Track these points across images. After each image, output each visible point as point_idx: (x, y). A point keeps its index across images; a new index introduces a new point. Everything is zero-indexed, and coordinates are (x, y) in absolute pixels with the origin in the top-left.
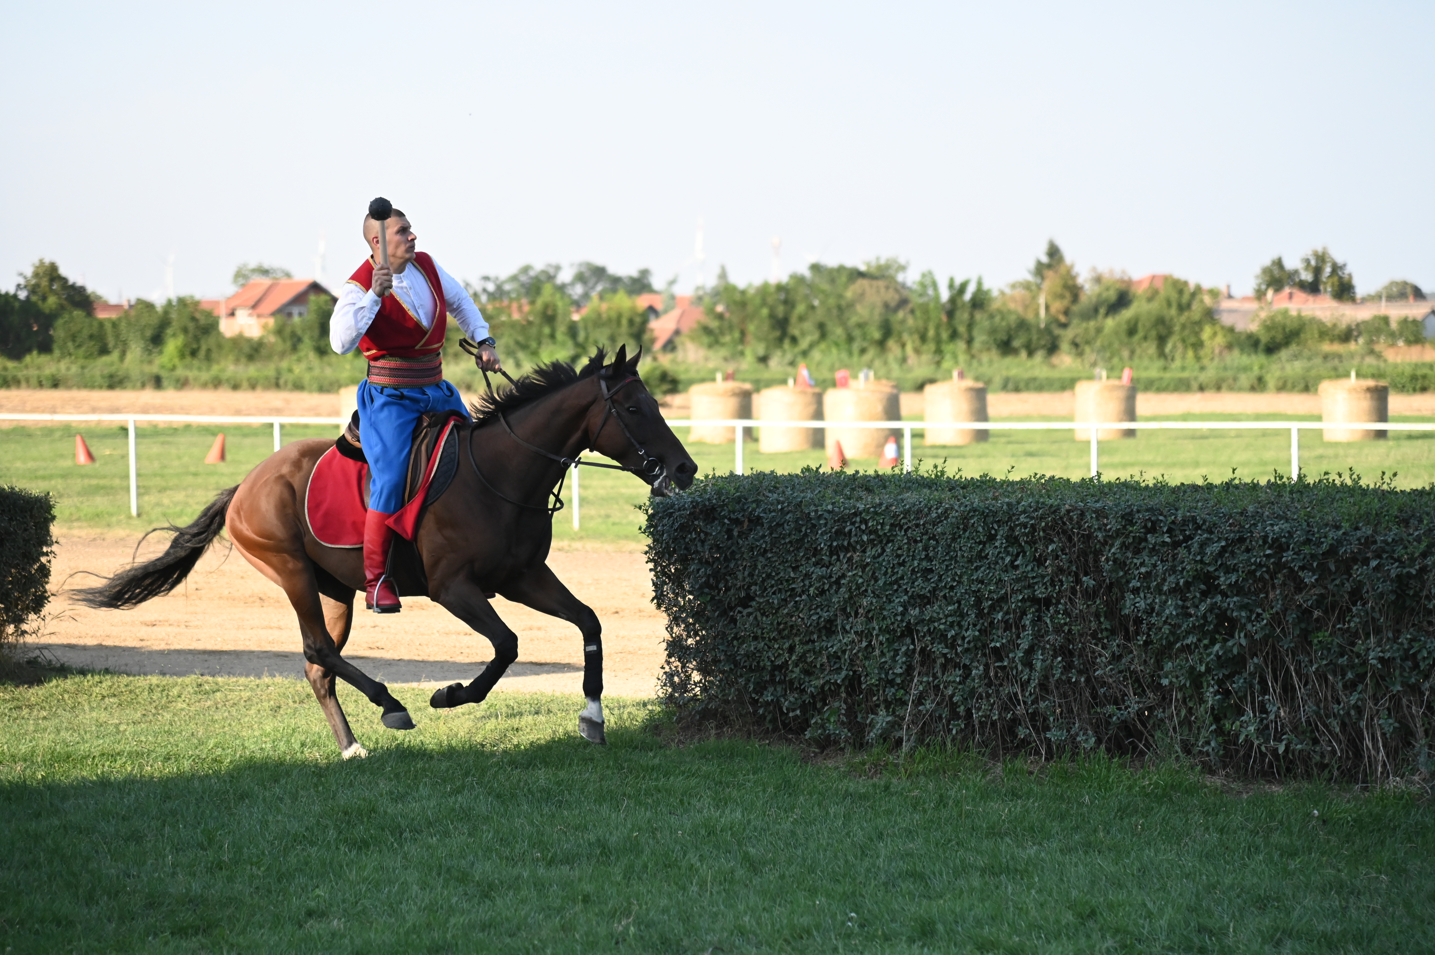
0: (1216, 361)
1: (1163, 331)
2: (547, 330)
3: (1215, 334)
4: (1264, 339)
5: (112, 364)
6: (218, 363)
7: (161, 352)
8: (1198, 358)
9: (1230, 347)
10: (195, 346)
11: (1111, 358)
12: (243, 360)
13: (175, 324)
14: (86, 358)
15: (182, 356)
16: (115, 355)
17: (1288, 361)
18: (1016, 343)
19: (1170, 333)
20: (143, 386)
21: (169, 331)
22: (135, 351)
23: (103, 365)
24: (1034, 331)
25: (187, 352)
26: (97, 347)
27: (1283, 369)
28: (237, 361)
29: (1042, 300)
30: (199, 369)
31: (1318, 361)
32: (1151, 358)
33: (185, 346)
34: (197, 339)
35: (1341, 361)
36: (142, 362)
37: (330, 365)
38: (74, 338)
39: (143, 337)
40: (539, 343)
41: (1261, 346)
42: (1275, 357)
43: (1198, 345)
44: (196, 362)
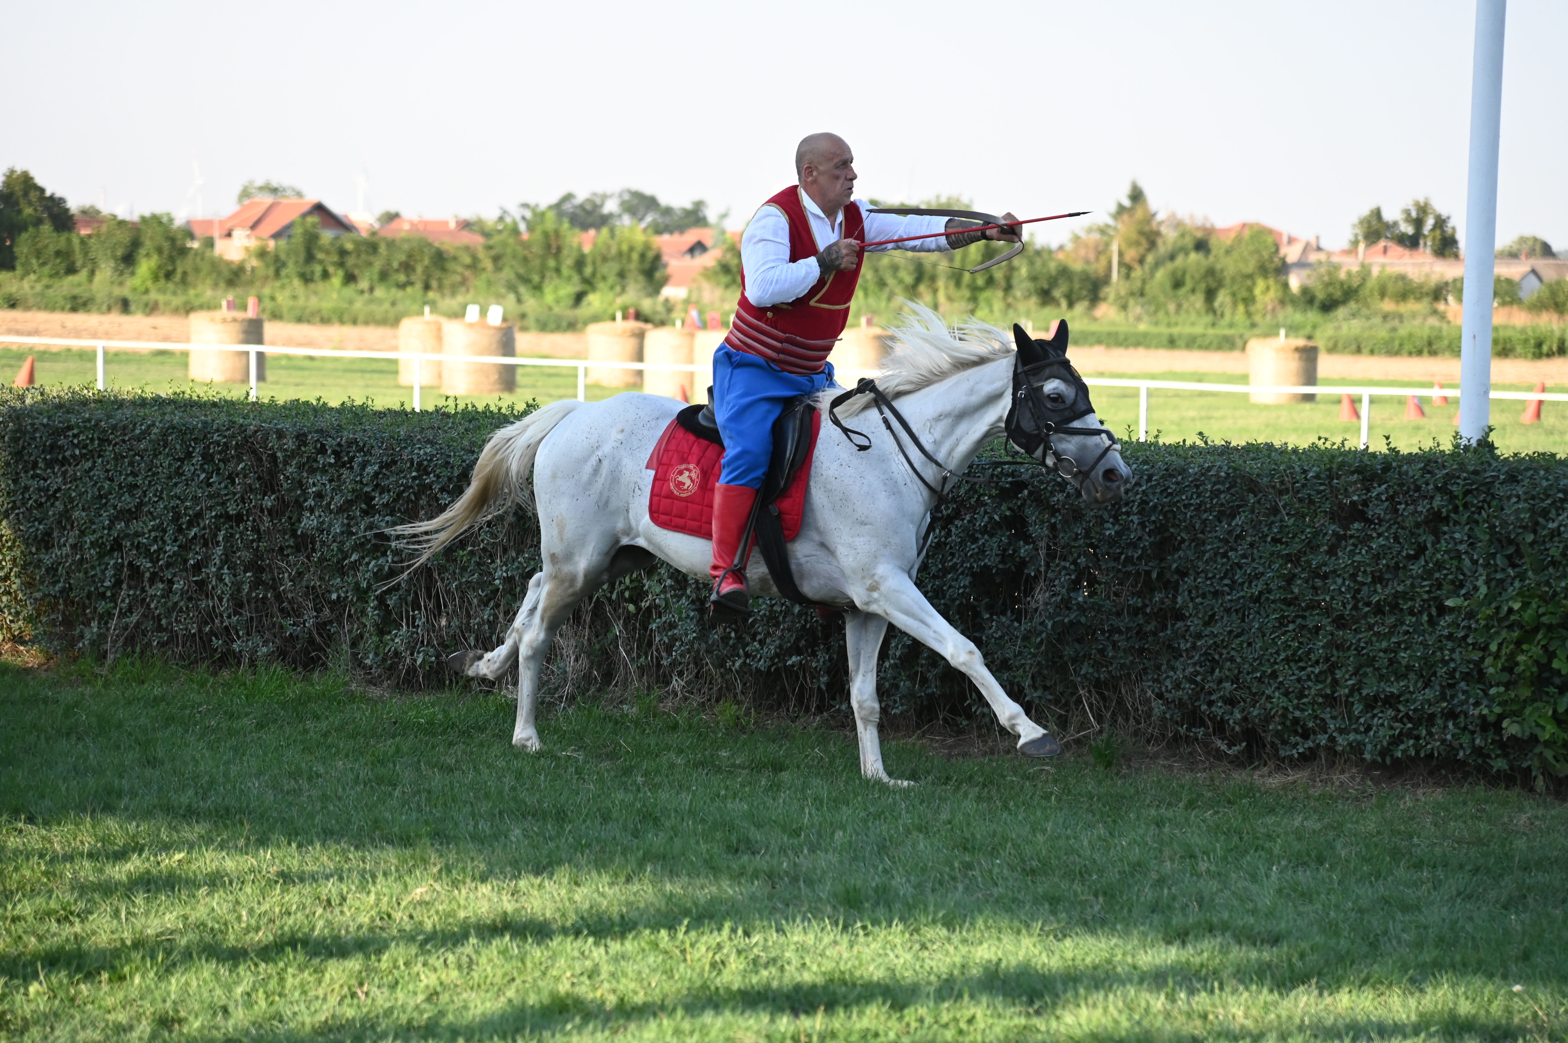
0: (1269, 317)
1: (1213, 285)
2: (552, 263)
3: (1268, 289)
4: (1320, 296)
5: (79, 285)
6: (195, 287)
7: (133, 274)
8: (1249, 314)
9: (1282, 302)
10: (170, 268)
11: (1156, 312)
12: (222, 285)
13: (148, 244)
14: (51, 276)
15: (156, 278)
16: (84, 274)
17: (1345, 319)
18: (1057, 293)
19: (1220, 284)
20: (109, 309)
21: (142, 251)
22: (105, 272)
23: (69, 284)
24: (1076, 280)
25: (161, 274)
26: (64, 265)
27: (1338, 328)
28: (216, 285)
29: (1115, 248)
30: (174, 293)
31: (1377, 320)
32: (1198, 313)
33: (159, 267)
34: (172, 259)
35: (1401, 322)
36: (112, 283)
37: (316, 293)
38: (38, 254)
39: (115, 258)
40: (543, 277)
41: (1317, 303)
42: (1332, 315)
43: (1249, 300)
44: (171, 286)
